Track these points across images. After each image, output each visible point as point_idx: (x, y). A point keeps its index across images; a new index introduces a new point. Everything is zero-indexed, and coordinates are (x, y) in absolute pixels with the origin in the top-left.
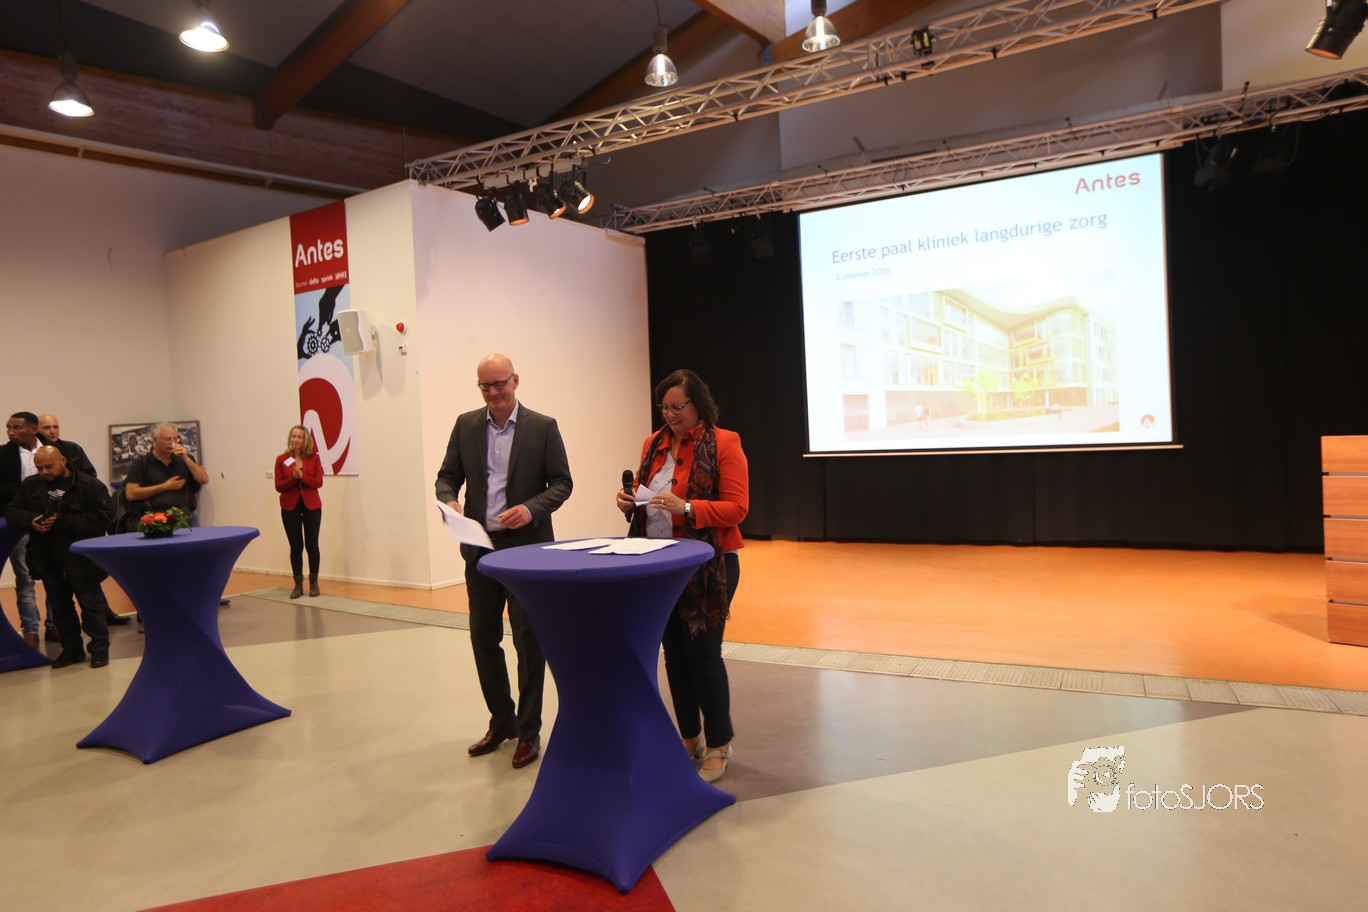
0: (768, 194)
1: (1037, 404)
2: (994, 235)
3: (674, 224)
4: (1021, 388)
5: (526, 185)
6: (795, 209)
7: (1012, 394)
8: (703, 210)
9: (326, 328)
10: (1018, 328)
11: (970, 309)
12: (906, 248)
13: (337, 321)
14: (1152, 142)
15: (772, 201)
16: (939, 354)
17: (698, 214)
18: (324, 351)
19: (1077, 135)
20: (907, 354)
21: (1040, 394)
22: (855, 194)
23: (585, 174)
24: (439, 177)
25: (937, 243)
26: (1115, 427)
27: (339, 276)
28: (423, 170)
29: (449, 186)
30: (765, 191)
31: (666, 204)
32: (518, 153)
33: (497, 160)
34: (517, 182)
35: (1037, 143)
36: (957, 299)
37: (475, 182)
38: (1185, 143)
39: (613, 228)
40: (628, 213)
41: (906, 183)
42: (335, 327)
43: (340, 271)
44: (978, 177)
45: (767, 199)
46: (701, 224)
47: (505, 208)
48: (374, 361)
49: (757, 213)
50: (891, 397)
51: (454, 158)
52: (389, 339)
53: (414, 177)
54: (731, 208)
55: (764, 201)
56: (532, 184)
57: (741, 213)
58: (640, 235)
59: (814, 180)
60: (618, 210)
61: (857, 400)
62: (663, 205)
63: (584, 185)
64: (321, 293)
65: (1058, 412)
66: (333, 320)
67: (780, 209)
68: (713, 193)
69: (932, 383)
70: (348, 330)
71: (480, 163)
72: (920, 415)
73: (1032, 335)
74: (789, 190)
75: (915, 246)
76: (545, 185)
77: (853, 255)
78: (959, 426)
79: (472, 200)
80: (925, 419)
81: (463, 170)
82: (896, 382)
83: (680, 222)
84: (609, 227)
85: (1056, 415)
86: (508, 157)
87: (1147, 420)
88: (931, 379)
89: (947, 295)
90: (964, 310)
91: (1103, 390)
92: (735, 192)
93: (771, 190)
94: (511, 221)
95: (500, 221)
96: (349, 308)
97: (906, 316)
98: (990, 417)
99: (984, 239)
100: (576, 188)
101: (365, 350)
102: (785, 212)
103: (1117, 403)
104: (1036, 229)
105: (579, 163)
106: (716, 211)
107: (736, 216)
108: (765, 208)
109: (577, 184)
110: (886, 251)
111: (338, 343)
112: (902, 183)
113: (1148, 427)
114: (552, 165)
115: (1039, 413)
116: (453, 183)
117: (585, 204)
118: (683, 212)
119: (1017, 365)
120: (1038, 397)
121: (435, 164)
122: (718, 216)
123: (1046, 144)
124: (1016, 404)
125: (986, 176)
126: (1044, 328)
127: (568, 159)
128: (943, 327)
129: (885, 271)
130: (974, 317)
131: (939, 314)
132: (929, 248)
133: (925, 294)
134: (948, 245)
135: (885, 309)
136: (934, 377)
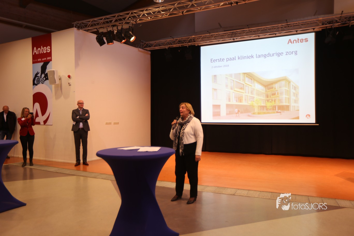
0: (191, 40)
1: (274, 110)
2: (262, 56)
3: (160, 48)
4: (269, 105)
5: (113, 32)
6: (199, 45)
7: (266, 106)
8: (170, 44)
9: (43, 76)
10: (269, 85)
11: (254, 79)
12: (234, 59)
13: (47, 73)
14: (312, 29)
15: (192, 42)
16: (243, 93)
17: (168, 45)
18: (42, 83)
19: (289, 26)
20: (233, 92)
21: (275, 107)
22: (219, 41)
23: (133, 29)
24: (84, 28)
25: (244, 58)
26: (298, 118)
27: (48, 58)
28: (78, 25)
29: (87, 31)
30: (190, 39)
31: (158, 41)
32: (111, 21)
33: (104, 23)
34: (110, 31)
35: (276, 27)
36: (250, 76)
37: (96, 30)
38: (322, 29)
39: (141, 48)
40: (145, 44)
41: (235, 38)
42: (46, 75)
43: (49, 57)
44: (258, 37)
45: (190, 41)
46: (169, 48)
47: (106, 39)
48: (59, 87)
49: (187, 45)
50: (228, 106)
51: (89, 22)
52: (65, 81)
53: (75, 27)
54: (179, 44)
55: (189, 42)
56: (115, 32)
57: (182, 45)
58: (149, 51)
59: (206, 36)
60: (142, 42)
61: (217, 107)
62: (157, 41)
63: (132, 33)
64: (42, 64)
65: (280, 112)
66: (46, 73)
67: (195, 44)
68: (173, 38)
69: (241, 102)
70: (51, 76)
71: (98, 24)
72: (237, 112)
73: (273, 88)
74: (198, 38)
75: (237, 58)
76: (119, 32)
77: (217, 60)
78: (249, 116)
79: (95, 36)
80: (238, 113)
81: (92, 26)
82: (230, 101)
83: (162, 47)
84: (139, 48)
85: (279, 114)
86: (107, 22)
87: (308, 116)
88: (241, 101)
89: (246, 74)
90: (252, 79)
91: (294, 106)
92: (180, 38)
93: (192, 38)
94: (108, 43)
95: (104, 43)
96: (52, 69)
97: (233, 80)
98: (259, 113)
99: (259, 57)
100: (130, 34)
101: (57, 83)
102: (196, 45)
103: (298, 110)
104: (275, 55)
105: (131, 26)
106: (174, 44)
107: (180, 46)
108: (190, 44)
109: (130, 32)
110: (228, 59)
111: (47, 81)
112: (234, 38)
113: (308, 118)
114: (122, 26)
115: (274, 113)
116: (89, 30)
117: (133, 39)
118: (163, 44)
120: (274, 108)
121: (83, 23)
122: (174, 46)
123: (279, 28)
124: (267, 109)
125: (260, 37)
126: (276, 86)
127: (128, 24)
128: (245, 84)
129: (227, 66)
130: (255, 82)
131: (244, 80)
132: (241, 59)
133: (240, 74)
134: (247, 58)
135: (227, 78)
136: (242, 100)
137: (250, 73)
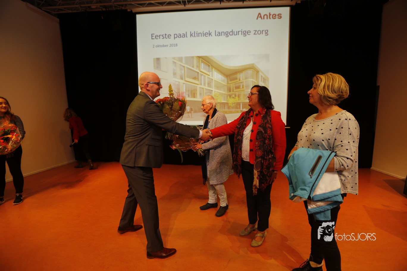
1: (237, 108)
2: (223, 33)
4: (231, 101)
6: (134, 10)
7: (227, 104)
10: (231, 75)
11: (211, 65)
12: (185, 36)
16: (198, 84)
20: (184, 83)
25: (198, 34)
36: (206, 61)
67: (126, 8)
69: (194, 97)
72: (189, 111)
73: (237, 79)
75: (189, 35)
77: (161, 37)
80: (191, 113)
89: (202, 58)
90: (209, 66)
97: (184, 67)
99: (219, 35)
102: (129, 11)
104: (240, 33)
106: (92, 3)
110: (176, 36)
115: (238, 112)
119: (230, 91)
120: (238, 105)
124: (229, 108)
126: (241, 76)
128: (200, 73)
129: (175, 45)
130: (213, 69)
131: (198, 67)
132: (195, 37)
133: (193, 57)
134: (203, 36)
135: (174, 63)
136: (195, 95)
137: (206, 57)
